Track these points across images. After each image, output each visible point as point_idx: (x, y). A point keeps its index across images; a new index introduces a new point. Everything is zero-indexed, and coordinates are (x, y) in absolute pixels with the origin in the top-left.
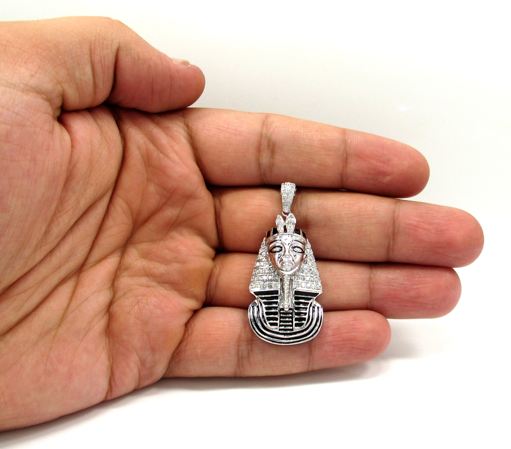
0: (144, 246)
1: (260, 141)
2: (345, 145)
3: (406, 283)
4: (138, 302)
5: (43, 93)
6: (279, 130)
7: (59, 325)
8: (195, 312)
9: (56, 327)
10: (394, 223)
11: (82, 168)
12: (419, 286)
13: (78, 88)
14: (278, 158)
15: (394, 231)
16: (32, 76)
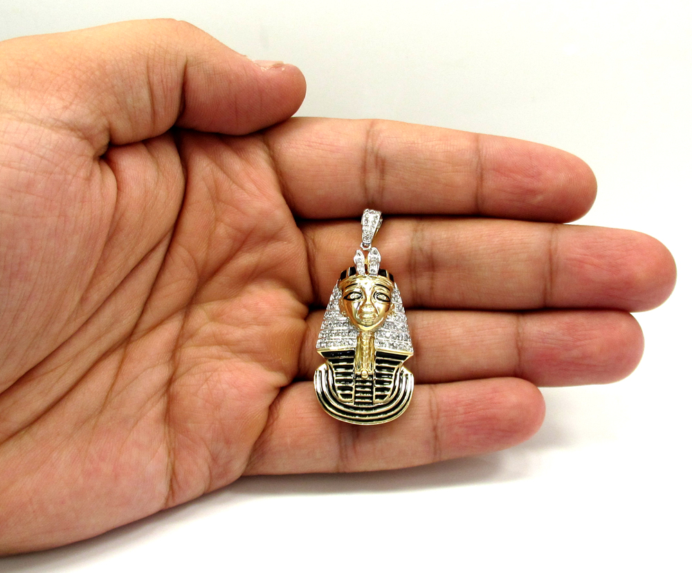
0: (213, 307)
1: (365, 157)
2: (480, 157)
3: (565, 338)
4: (207, 380)
5: (79, 130)
6: (390, 143)
7: (101, 412)
8: (282, 390)
9: (97, 413)
10: (551, 259)
11: (132, 216)
12: (583, 342)
13: (130, 119)
14: (390, 179)
15: (551, 269)
16: (66, 108)
